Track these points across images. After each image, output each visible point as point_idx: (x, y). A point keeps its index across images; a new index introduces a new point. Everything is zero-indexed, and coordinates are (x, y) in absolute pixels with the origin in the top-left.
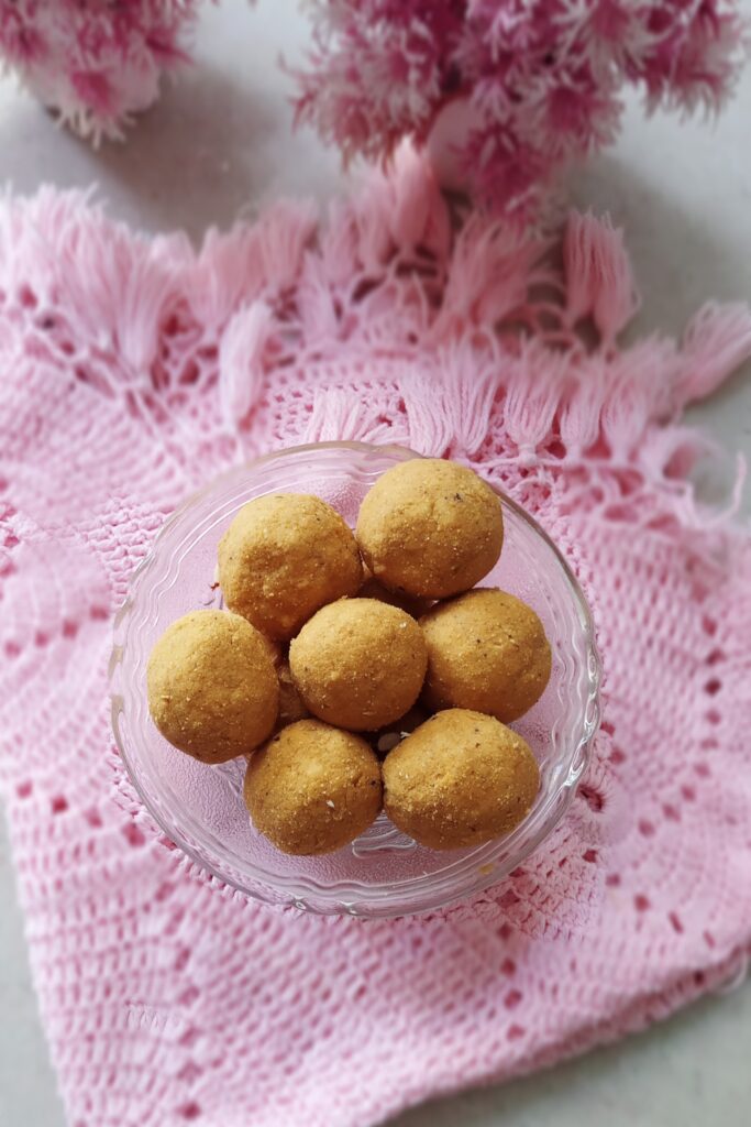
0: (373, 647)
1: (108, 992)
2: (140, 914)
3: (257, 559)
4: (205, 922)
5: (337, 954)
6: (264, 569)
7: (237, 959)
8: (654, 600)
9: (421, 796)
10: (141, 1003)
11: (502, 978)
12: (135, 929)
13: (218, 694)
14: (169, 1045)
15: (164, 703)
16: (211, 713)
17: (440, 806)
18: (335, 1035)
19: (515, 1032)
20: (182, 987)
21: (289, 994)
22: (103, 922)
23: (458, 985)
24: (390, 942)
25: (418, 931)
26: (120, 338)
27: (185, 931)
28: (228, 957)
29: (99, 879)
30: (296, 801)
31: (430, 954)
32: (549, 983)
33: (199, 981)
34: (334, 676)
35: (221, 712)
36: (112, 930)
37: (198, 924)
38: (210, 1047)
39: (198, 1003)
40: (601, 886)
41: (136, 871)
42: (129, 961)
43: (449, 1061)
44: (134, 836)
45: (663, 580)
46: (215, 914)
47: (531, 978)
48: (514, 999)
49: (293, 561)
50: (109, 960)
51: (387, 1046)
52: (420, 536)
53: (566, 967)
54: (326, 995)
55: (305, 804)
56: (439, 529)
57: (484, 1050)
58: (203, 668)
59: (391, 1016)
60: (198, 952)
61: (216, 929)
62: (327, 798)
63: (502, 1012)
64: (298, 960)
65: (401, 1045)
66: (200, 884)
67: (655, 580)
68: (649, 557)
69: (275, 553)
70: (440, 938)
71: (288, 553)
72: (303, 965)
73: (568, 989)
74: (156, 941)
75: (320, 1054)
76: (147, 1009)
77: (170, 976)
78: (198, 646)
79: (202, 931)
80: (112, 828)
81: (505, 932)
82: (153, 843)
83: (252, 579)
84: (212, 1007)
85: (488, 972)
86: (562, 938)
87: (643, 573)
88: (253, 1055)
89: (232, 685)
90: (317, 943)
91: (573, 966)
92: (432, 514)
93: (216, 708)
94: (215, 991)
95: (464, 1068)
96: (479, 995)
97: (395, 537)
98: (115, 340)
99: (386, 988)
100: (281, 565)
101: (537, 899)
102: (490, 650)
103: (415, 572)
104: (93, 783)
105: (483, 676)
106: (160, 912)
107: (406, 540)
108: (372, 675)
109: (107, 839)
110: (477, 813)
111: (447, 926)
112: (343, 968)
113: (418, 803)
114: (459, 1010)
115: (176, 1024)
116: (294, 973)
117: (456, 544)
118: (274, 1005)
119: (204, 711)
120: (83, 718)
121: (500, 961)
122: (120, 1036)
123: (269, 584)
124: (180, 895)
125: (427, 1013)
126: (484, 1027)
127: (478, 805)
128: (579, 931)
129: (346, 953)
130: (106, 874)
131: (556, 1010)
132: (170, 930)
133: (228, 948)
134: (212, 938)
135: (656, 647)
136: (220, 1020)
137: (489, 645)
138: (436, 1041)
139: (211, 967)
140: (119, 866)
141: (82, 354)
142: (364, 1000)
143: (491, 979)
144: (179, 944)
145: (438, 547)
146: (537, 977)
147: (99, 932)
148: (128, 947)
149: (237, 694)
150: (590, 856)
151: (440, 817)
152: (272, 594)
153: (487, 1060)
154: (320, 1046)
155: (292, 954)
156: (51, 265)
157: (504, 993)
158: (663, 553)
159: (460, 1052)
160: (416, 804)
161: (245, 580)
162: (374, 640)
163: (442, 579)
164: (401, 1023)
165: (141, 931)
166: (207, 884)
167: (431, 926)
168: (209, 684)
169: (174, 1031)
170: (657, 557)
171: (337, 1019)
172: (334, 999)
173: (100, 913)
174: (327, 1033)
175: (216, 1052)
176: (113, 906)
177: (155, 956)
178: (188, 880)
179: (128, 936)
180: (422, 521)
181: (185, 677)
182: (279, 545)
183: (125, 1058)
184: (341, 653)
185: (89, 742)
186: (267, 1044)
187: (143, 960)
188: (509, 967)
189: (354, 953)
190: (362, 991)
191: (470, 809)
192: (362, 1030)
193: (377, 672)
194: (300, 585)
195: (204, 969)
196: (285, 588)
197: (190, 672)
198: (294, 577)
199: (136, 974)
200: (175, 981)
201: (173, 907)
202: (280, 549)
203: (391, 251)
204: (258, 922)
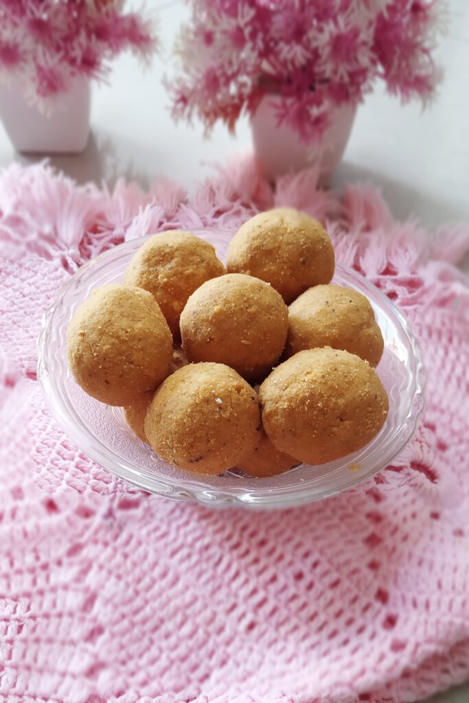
0: (246, 289)
1: (20, 628)
2: (53, 566)
3: (154, 257)
4: (110, 572)
5: (228, 595)
6: (159, 264)
7: (138, 602)
8: (446, 353)
9: (295, 390)
10: (50, 641)
11: (377, 605)
12: (48, 578)
13: (124, 323)
14: (74, 676)
15: (80, 337)
16: (118, 337)
17: (312, 396)
18: (230, 663)
19: (398, 646)
20: (88, 626)
21: (187, 629)
22: (19, 572)
23: (339, 614)
24: (274, 579)
25: (298, 566)
26: (59, 229)
27: (92, 579)
28: (131, 600)
29: (19, 537)
30: (190, 400)
31: (310, 586)
32: (421, 600)
33: (103, 619)
34: (216, 309)
35: (127, 336)
36: (28, 578)
37: (104, 573)
38: (113, 678)
39: (101, 639)
40: (449, 536)
41: (51, 532)
42: (41, 605)
43: (340, 673)
44: (51, 506)
45: (450, 340)
46: (119, 567)
47: (404, 598)
48: (391, 622)
49: (180, 255)
50: (24, 602)
51: (280, 666)
52: (275, 238)
53: (434, 586)
54: (221, 630)
55: (197, 401)
56: (288, 231)
57: (371, 661)
58: (112, 305)
59: (280, 645)
60: (104, 594)
61: (119, 577)
62: (215, 397)
63: (382, 633)
64: (195, 600)
65: (293, 665)
66: (106, 544)
67: (444, 340)
68: (438, 324)
69: (168, 250)
70: (319, 570)
71: (177, 250)
72: (199, 605)
73: (439, 603)
74: (66, 587)
75: (218, 682)
76: (56, 646)
77: (78, 614)
78: (109, 293)
79: (107, 579)
80: (34, 500)
81: (374, 566)
82: (66, 512)
83: (150, 273)
84: (116, 642)
85: (363, 601)
86: (425, 566)
87: (435, 337)
88: (154, 686)
89: (135, 319)
90: (210, 587)
91: (440, 586)
92: (282, 224)
93: (121, 333)
94: (117, 628)
95: (355, 678)
96: (359, 622)
97: (256, 243)
98: (55, 229)
99: (274, 620)
100: (172, 258)
101: (399, 536)
102: (337, 307)
103: (273, 268)
104: (19, 470)
105: (333, 325)
106: (71, 565)
107: (265, 243)
108: (247, 308)
109: (28, 508)
110: (343, 401)
111: (323, 559)
112: (234, 607)
113: (292, 398)
114: (342, 636)
115: (82, 659)
116: (189, 612)
117: (302, 240)
118: (173, 640)
119: (112, 336)
120: (14, 432)
121: (374, 590)
122: (28, 668)
123: (164, 273)
124: (88, 552)
125: (313, 639)
126: (368, 645)
127: (343, 395)
128: (438, 560)
129: (236, 596)
130: (25, 534)
131: (432, 619)
132: (79, 579)
133: (130, 592)
134: (117, 584)
135: (454, 382)
136: (123, 655)
137: (335, 304)
138: (325, 660)
139: (116, 607)
140: (38, 528)
141: (33, 236)
142: (255, 632)
143: (367, 608)
144: (87, 590)
145: (289, 244)
146: (409, 596)
147: (16, 579)
148: (41, 593)
149: (139, 325)
150: (435, 516)
151: (311, 406)
152: (165, 280)
153: (375, 670)
154: (216, 674)
155: (188, 597)
156: (15, 191)
157: (382, 617)
158: (447, 321)
159: (350, 665)
160: (290, 400)
161: (145, 275)
162: (247, 285)
163: (293, 270)
164: (291, 648)
165: (53, 580)
166: (112, 544)
167: (310, 560)
168: (117, 316)
169: (80, 663)
170: (443, 324)
171: (230, 649)
172: (227, 632)
173: (17, 564)
174: (223, 663)
175: (119, 683)
176: (29, 559)
177: (64, 600)
178: (96, 542)
179: (41, 583)
180: (276, 228)
181: (97, 313)
182: (170, 245)
183: (31, 689)
184: (221, 293)
185: (18, 445)
186: (166, 676)
187: (54, 604)
188: (382, 596)
189: (243, 592)
190: (251, 626)
191: (337, 398)
192: (255, 657)
193: (250, 306)
194: (186, 272)
195: (109, 608)
196: (175, 275)
197: (102, 309)
198: (182, 266)
199: (47, 616)
200: (82, 620)
201: (82, 562)
202: (172, 247)
203: (235, 197)
204: (157, 572)
